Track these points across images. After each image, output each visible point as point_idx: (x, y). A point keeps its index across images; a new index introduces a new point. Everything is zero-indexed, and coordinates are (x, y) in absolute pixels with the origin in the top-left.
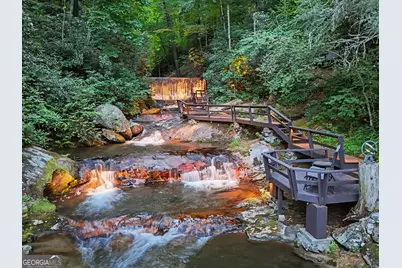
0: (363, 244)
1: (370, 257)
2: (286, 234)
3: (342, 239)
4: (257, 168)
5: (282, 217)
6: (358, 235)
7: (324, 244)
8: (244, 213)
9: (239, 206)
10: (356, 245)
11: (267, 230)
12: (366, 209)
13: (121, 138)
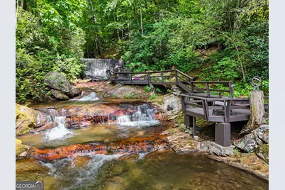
0: (256, 146)
1: (263, 153)
2: (201, 147)
3: (241, 145)
4: (170, 112)
5: (196, 137)
6: (253, 141)
7: (230, 150)
8: (168, 138)
9: (163, 134)
10: (252, 148)
11: (188, 146)
12: (256, 123)
13: (66, 96)
